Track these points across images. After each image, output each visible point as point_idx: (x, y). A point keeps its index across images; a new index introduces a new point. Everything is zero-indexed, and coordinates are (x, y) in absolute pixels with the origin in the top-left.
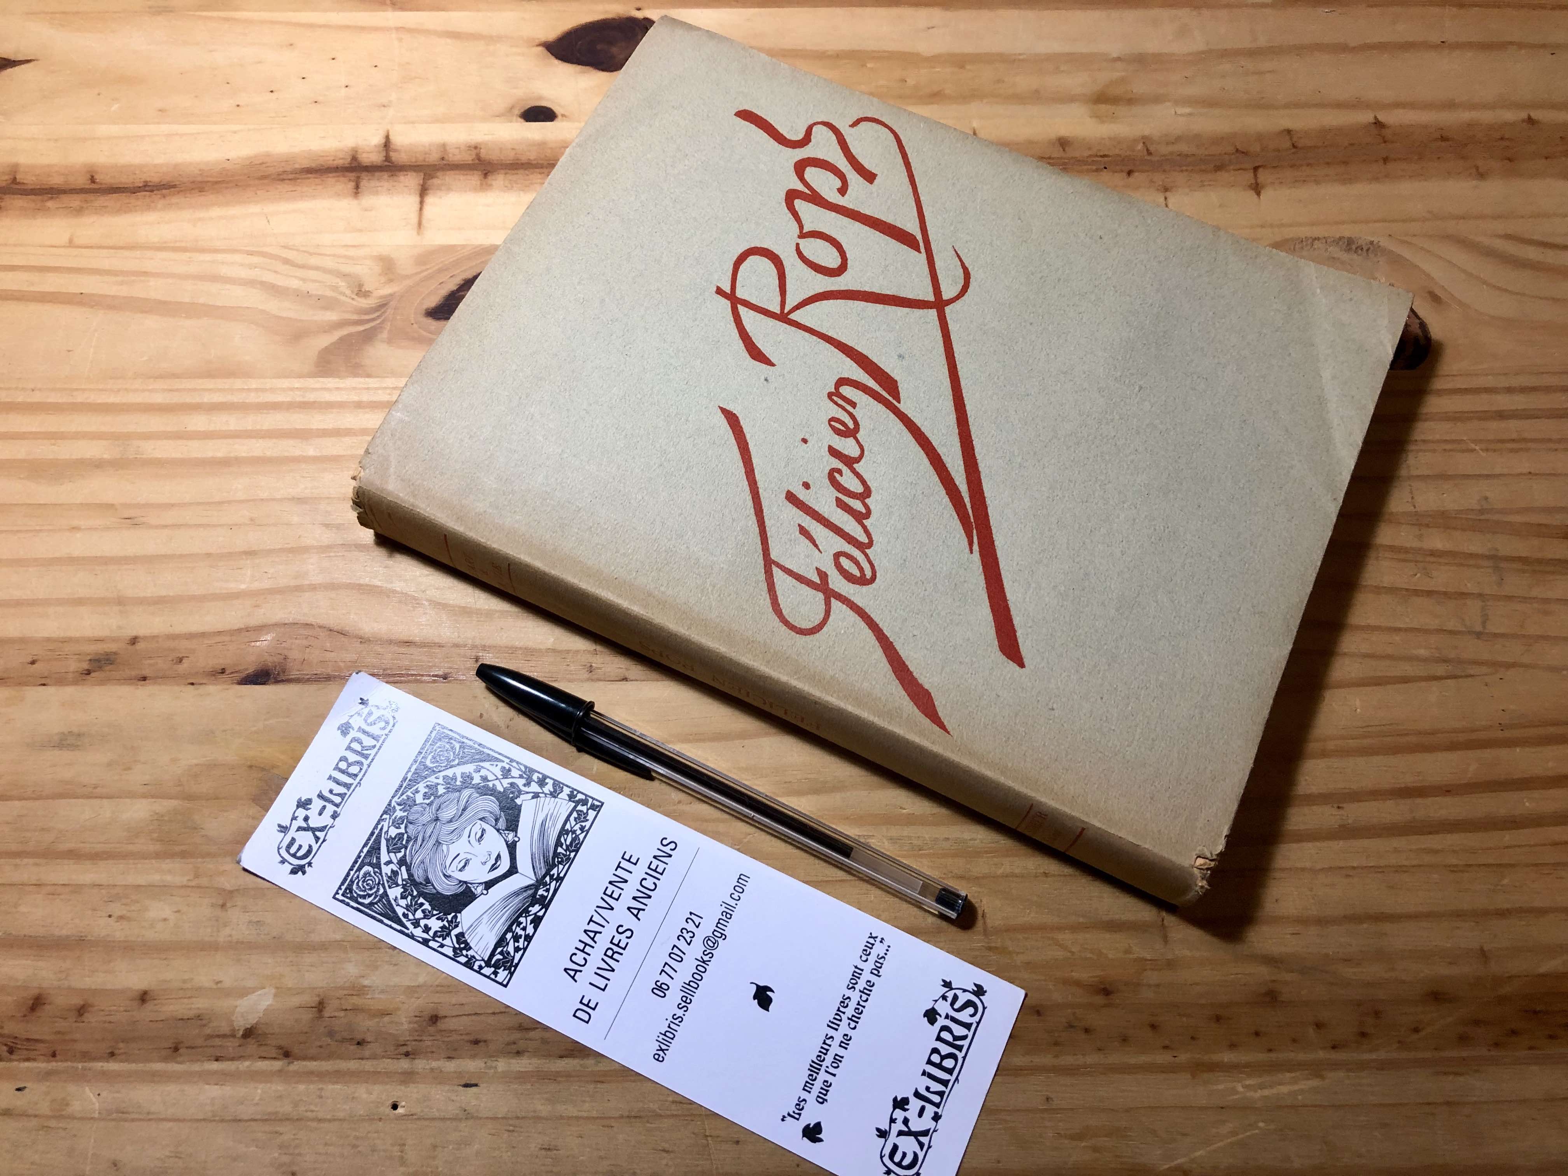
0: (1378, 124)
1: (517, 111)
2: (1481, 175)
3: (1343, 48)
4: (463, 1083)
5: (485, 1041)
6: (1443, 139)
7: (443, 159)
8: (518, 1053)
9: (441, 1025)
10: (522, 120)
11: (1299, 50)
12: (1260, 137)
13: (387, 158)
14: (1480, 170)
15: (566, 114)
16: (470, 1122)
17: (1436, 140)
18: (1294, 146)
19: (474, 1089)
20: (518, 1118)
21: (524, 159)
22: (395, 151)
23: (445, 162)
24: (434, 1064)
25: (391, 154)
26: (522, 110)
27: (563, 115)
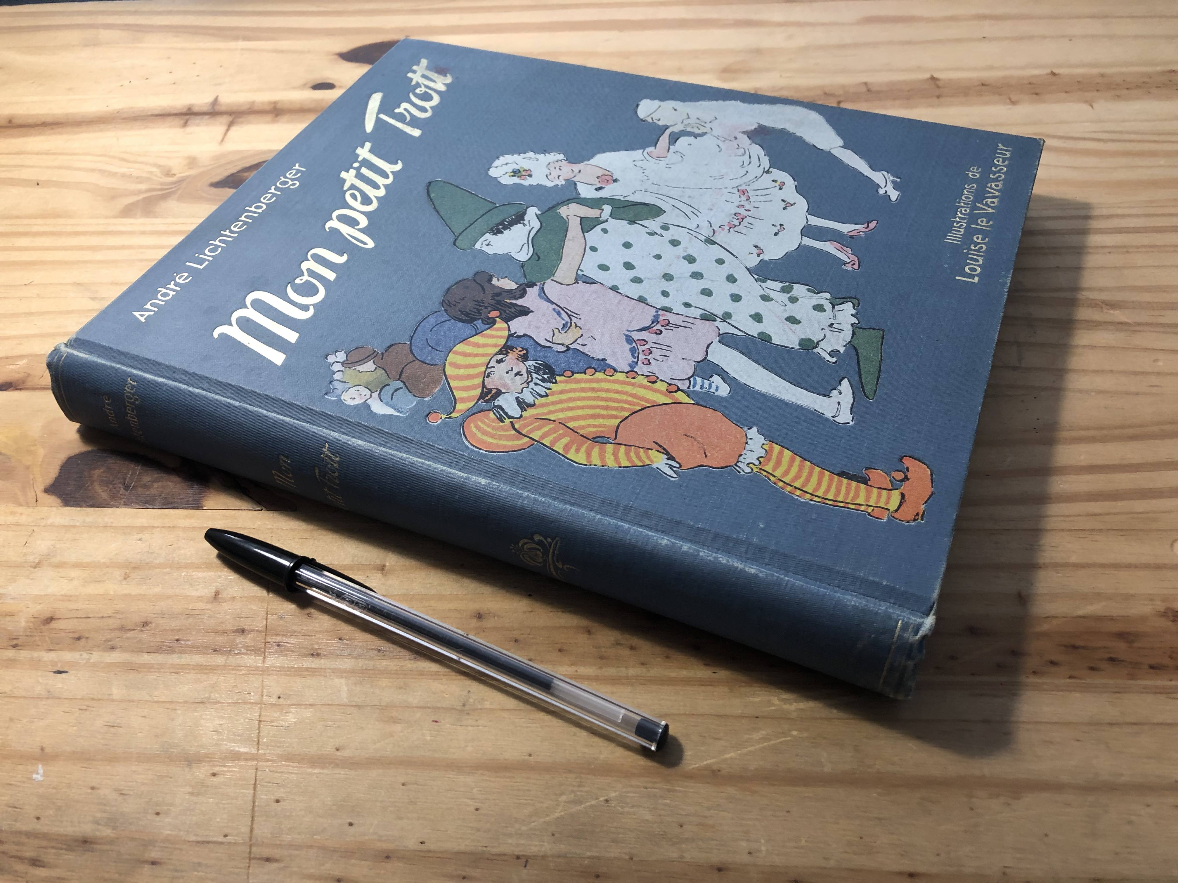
0: (933, 78)
2: (1014, 103)
3: (909, 43)
4: (55, 669)
5: (87, 638)
6: (983, 85)
8: (113, 648)
9: (54, 625)
11: (875, 45)
12: (843, 87)
14: (1013, 100)
16: (50, 701)
17: (979, 85)
18: (869, 90)
19: (63, 675)
20: (93, 699)
24: (36, 654)
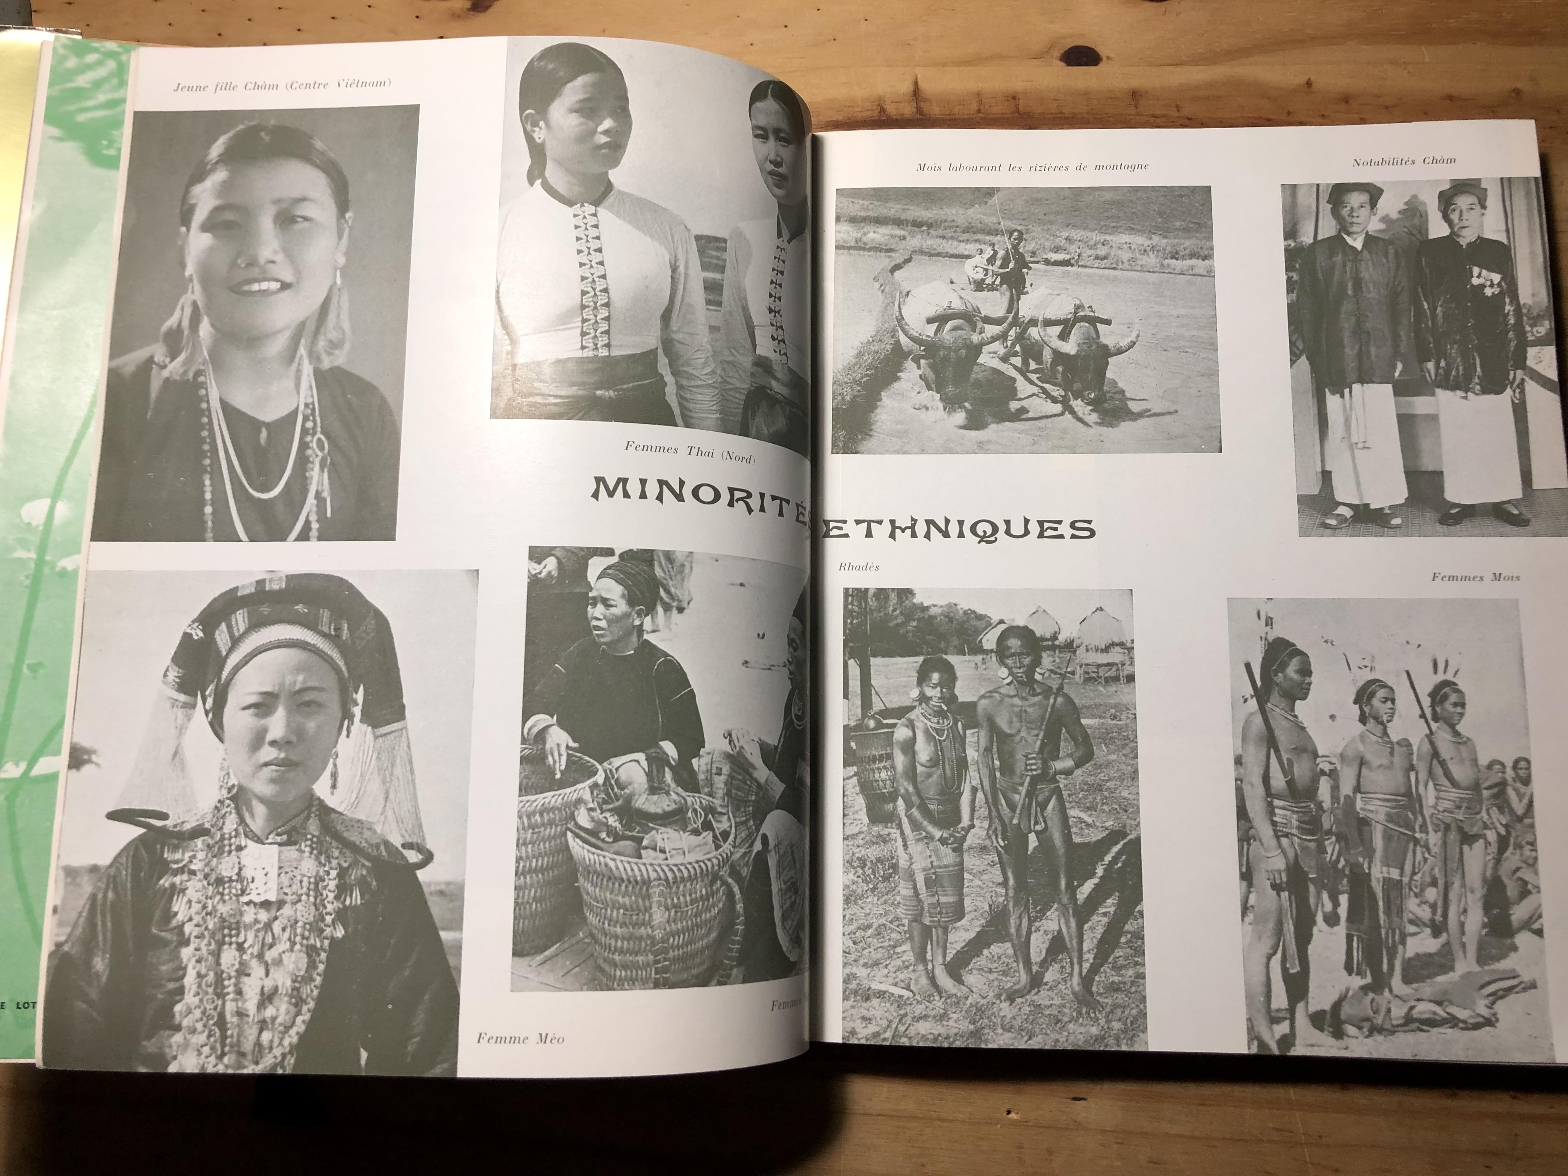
1: (1057, 53)
7: (979, 111)
10: (1062, 64)
13: (919, 110)
15: (1112, 55)
21: (1067, 111)
22: (925, 100)
23: (980, 115)
25: (922, 104)
26: (1062, 52)
27: (1108, 58)
